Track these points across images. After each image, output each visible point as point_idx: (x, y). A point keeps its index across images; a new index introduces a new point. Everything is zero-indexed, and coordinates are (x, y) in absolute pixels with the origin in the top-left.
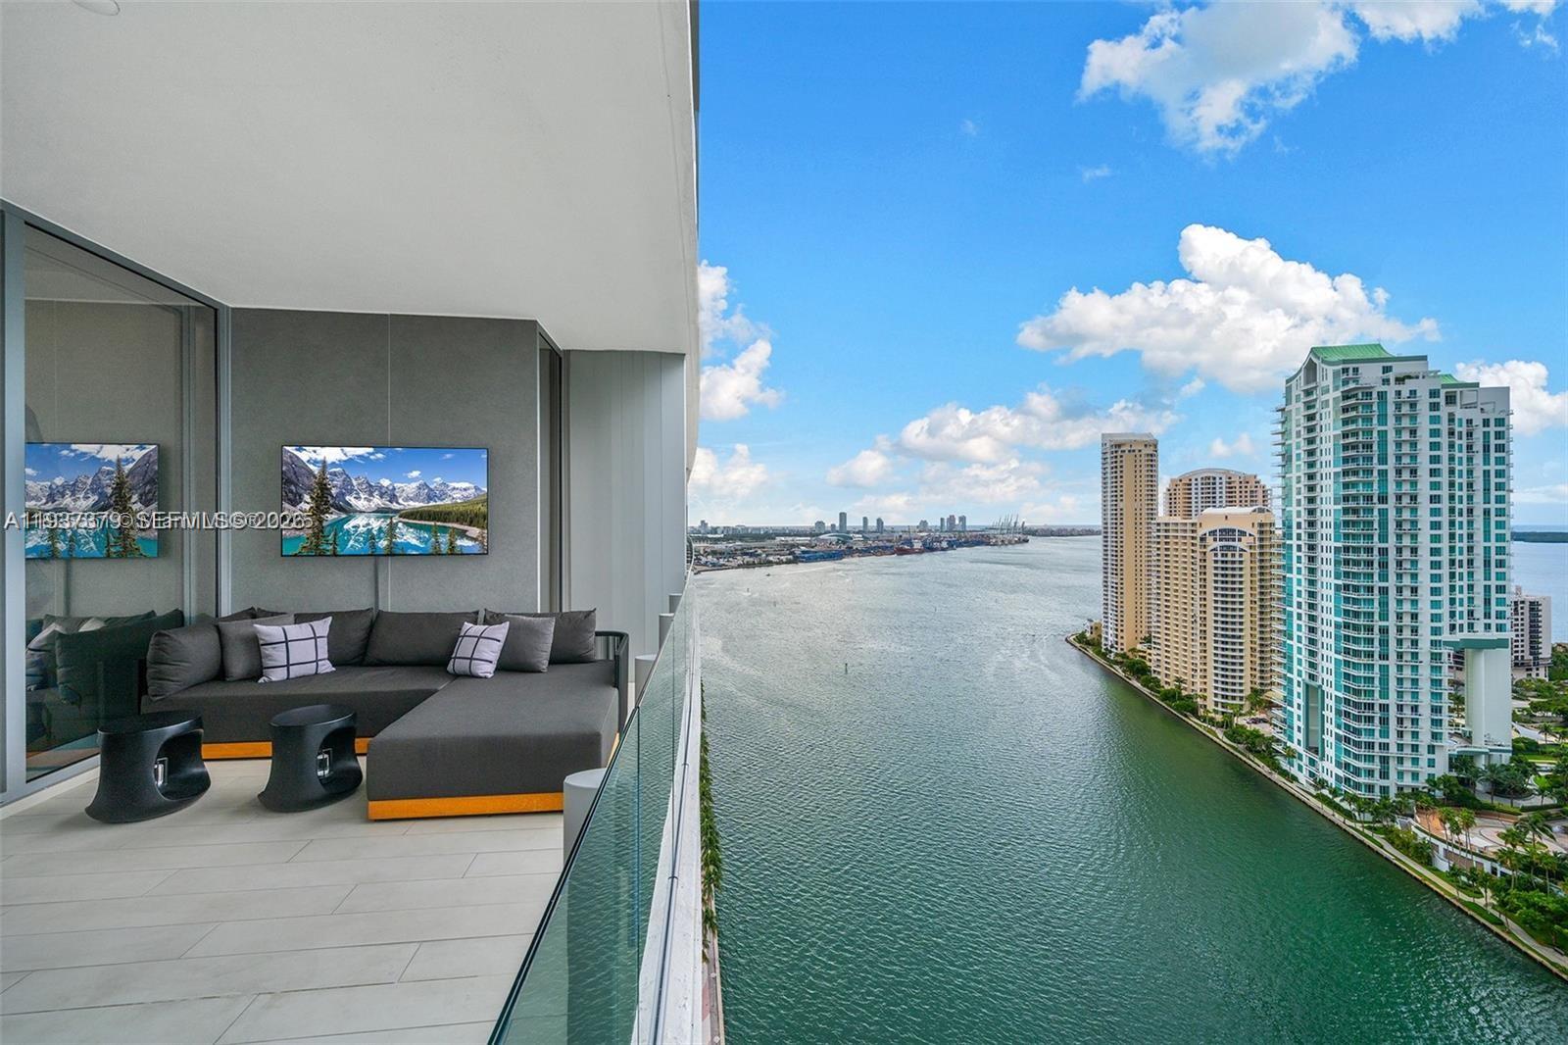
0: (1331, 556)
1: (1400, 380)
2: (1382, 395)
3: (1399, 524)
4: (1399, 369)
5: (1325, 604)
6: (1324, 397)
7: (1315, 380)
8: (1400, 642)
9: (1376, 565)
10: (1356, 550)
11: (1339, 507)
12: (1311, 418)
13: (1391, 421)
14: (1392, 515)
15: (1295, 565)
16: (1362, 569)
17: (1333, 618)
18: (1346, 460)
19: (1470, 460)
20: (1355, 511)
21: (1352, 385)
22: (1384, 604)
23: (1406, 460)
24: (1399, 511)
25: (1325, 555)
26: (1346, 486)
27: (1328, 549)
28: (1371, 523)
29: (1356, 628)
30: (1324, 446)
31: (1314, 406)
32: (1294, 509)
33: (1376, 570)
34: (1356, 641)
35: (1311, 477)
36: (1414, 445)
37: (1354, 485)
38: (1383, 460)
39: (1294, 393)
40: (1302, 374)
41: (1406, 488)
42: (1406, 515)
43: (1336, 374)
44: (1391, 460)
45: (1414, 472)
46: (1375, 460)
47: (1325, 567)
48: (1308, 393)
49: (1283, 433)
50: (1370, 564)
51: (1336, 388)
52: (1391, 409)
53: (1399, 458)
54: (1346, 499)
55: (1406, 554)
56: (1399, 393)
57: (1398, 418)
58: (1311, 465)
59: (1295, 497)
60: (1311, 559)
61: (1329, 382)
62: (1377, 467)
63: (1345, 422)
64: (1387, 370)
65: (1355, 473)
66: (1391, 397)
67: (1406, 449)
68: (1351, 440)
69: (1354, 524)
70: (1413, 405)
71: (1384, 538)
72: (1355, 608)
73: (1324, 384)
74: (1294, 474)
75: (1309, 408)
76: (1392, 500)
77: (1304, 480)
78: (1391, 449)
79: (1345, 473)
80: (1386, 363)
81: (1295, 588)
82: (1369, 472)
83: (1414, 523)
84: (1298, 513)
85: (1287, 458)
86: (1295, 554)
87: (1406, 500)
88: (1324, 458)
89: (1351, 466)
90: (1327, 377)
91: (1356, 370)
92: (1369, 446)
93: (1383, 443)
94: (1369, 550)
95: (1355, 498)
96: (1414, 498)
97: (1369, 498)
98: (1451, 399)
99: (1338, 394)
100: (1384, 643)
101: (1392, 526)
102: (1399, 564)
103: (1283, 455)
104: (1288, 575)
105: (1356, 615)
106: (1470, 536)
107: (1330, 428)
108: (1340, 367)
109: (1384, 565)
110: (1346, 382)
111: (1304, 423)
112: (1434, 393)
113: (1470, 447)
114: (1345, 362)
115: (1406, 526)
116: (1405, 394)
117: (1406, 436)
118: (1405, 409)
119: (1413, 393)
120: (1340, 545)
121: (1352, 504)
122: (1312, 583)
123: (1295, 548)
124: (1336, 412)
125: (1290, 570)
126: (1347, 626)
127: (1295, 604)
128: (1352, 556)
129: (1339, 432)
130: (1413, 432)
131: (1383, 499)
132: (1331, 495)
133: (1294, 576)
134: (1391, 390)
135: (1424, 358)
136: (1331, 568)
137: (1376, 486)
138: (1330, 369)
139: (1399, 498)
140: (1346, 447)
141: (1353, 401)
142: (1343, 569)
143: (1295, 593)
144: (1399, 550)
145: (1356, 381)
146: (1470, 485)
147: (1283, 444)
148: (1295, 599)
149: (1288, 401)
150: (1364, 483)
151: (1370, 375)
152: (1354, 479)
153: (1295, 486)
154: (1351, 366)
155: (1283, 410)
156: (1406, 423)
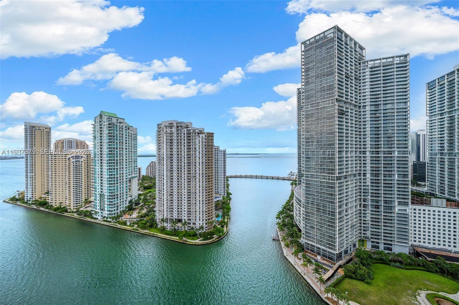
0: (106, 162)
1: (120, 123)
2: (116, 125)
3: (120, 154)
4: (120, 120)
5: (104, 173)
6: (104, 124)
7: (102, 119)
8: (120, 180)
9: (116, 163)
10: (111, 160)
11: (108, 150)
12: (101, 128)
13: (118, 131)
14: (119, 152)
15: (97, 164)
17: (107, 177)
18: (109, 139)
19: (132, 141)
20: (111, 151)
21: (110, 122)
22: (117, 172)
23: (121, 140)
25: (104, 162)
26: (109, 145)
27: (105, 160)
28: (115, 154)
29: (112, 178)
30: (104, 135)
31: (102, 125)
32: (97, 150)
35: (101, 143)
37: (111, 145)
39: (97, 121)
40: (99, 116)
41: (121, 146)
42: (121, 152)
43: (107, 118)
44: (118, 140)
45: (122, 143)
46: (115, 140)
47: (104, 165)
48: (100, 122)
49: (94, 131)
50: (114, 163)
51: (107, 122)
52: (118, 129)
53: (120, 140)
54: (109, 148)
55: (121, 160)
57: (120, 131)
58: (101, 140)
59: (97, 147)
60: (101, 163)
61: (105, 120)
63: (109, 130)
64: (117, 120)
65: (111, 142)
66: (118, 126)
67: (121, 138)
69: (111, 154)
70: (122, 129)
71: (117, 157)
72: (111, 173)
73: (104, 120)
74: (97, 142)
75: (100, 125)
76: (118, 149)
77: (99, 143)
78: (118, 137)
79: (109, 142)
80: (118, 119)
81: (97, 170)
82: (114, 142)
83: (123, 154)
84: (98, 152)
85: (95, 137)
87: (121, 149)
88: (104, 138)
90: (105, 118)
91: (111, 119)
92: (114, 136)
94: (114, 160)
95: (111, 148)
96: (122, 148)
97: (114, 148)
98: (128, 129)
99: (107, 123)
100: (117, 180)
101: (119, 154)
102: (120, 163)
104: (95, 167)
105: (112, 175)
106: (132, 156)
107: (106, 131)
108: (108, 117)
109: (117, 163)
111: (99, 129)
112: (126, 127)
113: (132, 139)
114: (109, 116)
115: (121, 154)
116: (121, 126)
120: (108, 159)
122: (101, 169)
124: (107, 128)
125: (96, 166)
126: (110, 178)
127: (97, 174)
128: (111, 162)
129: (108, 132)
130: (122, 134)
131: (117, 149)
132: (106, 147)
133: (97, 167)
134: (118, 124)
135: (124, 119)
136: (106, 165)
137: (115, 145)
140: (109, 136)
141: (111, 126)
142: (109, 165)
143: (97, 172)
144: (120, 160)
145: (111, 121)
146: (132, 146)
147: (94, 134)
148: (97, 173)
149: (95, 123)
150: (113, 145)
151: (114, 120)
153: (97, 145)
154: (110, 117)
155: (94, 125)
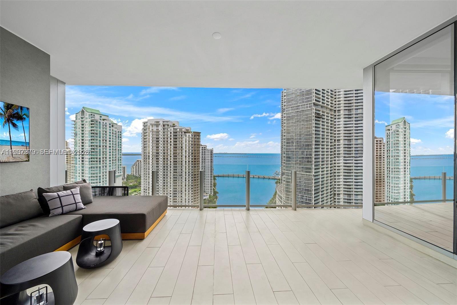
0: (88, 160)
1: (104, 120)
2: (100, 122)
3: (103, 152)
4: (103, 117)
5: (86, 172)
6: (86, 120)
7: (84, 115)
8: (103, 178)
10: (94, 158)
11: (90, 148)
12: (83, 125)
13: (102, 129)
14: (102, 150)
16: (95, 163)
17: (88, 175)
18: (92, 136)
19: (116, 139)
20: (94, 149)
21: (93, 119)
22: (100, 170)
23: (104, 138)
24: (103, 149)
25: (86, 160)
27: (87, 158)
28: (97, 152)
30: (86, 132)
32: (78, 148)
33: (98, 162)
34: (94, 180)
35: (83, 140)
36: (106, 135)
37: (93, 143)
38: (100, 137)
39: (78, 117)
40: (80, 113)
41: (104, 144)
43: (89, 115)
44: (102, 137)
45: (106, 141)
46: (98, 137)
47: (86, 163)
48: (82, 118)
49: (75, 127)
51: (89, 119)
52: (102, 126)
55: (104, 159)
56: (103, 123)
58: (83, 137)
59: (78, 145)
60: (83, 161)
62: (98, 139)
63: (92, 127)
64: (101, 117)
65: (94, 140)
67: (104, 135)
68: (93, 132)
69: (94, 152)
70: (106, 126)
71: (100, 155)
73: (86, 117)
74: (78, 139)
75: (82, 122)
77: (81, 141)
78: (102, 135)
79: (91, 140)
80: (101, 115)
83: (106, 152)
85: (76, 134)
86: (78, 160)
88: (86, 135)
89: (93, 138)
90: (87, 115)
91: (94, 115)
92: (97, 134)
93: (100, 133)
94: (97, 158)
95: (94, 146)
96: (106, 146)
97: (97, 146)
98: (113, 126)
100: (100, 179)
102: (103, 161)
103: (75, 133)
106: (116, 155)
107: (88, 128)
108: (91, 113)
109: (100, 161)
110: (92, 118)
111: (81, 126)
112: (110, 124)
113: (116, 136)
114: (91, 112)
117: (104, 132)
118: (104, 127)
119: (106, 123)
120: (90, 157)
121: (93, 147)
122: (83, 167)
123: (78, 158)
124: (89, 124)
128: (93, 160)
129: (90, 129)
130: (106, 132)
131: (100, 146)
132: (88, 145)
134: (102, 121)
135: (108, 116)
136: (88, 163)
137: (98, 143)
138: (88, 114)
139: (103, 146)
141: (93, 122)
142: (91, 163)
145: (94, 118)
146: (116, 144)
147: (75, 130)
149: (76, 119)
150: (96, 142)
151: (97, 117)
152: (93, 141)
153: (78, 142)
155: (75, 121)
156: (104, 129)
